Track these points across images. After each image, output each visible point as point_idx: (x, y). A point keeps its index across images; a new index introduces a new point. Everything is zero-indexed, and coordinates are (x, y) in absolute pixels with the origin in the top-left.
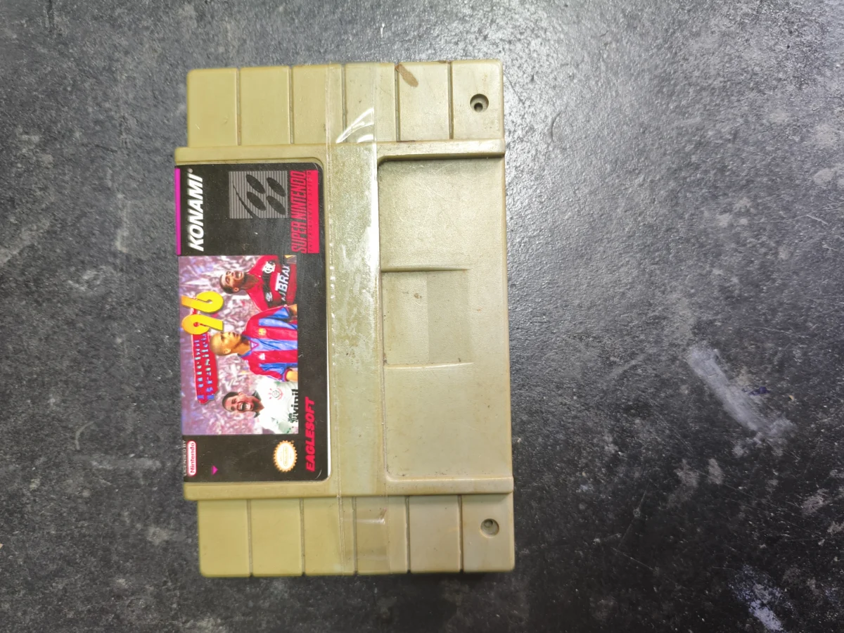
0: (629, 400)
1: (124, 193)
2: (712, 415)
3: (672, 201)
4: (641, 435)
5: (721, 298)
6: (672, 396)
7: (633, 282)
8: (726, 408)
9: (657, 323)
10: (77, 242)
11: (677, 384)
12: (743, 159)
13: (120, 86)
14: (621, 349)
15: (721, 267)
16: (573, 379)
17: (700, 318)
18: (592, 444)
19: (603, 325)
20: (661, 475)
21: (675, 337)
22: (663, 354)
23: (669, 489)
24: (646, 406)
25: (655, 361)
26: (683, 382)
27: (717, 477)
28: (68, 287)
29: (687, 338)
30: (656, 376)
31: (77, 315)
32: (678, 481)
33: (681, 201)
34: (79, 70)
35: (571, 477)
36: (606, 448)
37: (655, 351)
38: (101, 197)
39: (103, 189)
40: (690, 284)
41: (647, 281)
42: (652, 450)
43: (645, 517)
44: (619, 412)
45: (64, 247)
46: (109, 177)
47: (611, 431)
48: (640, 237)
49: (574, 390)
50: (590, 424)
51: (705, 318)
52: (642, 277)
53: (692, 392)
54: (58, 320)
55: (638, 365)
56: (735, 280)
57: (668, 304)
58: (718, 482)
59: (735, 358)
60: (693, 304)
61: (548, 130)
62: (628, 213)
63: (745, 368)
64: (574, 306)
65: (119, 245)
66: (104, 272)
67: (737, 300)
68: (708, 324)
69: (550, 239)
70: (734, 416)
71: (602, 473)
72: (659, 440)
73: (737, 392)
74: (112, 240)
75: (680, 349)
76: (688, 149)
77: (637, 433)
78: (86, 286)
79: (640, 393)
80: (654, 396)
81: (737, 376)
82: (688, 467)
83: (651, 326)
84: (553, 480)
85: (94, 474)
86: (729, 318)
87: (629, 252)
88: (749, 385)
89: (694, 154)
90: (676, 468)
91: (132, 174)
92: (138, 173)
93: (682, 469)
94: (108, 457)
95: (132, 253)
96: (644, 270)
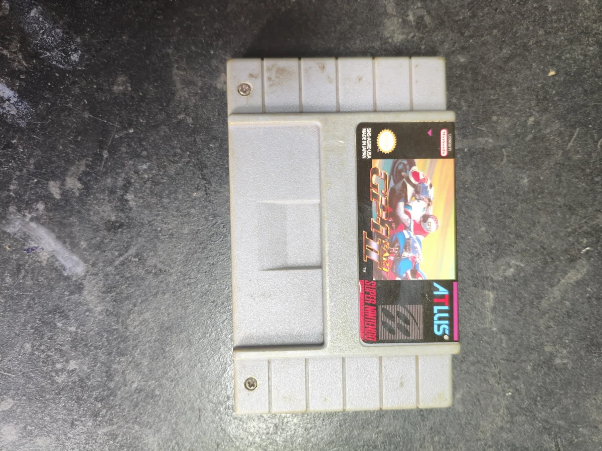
0: (121, 232)
1: (492, 332)
2: (62, 229)
3: (110, 374)
4: (110, 209)
5: (67, 311)
6: (91, 239)
7: (129, 315)
8: (53, 235)
9: (108, 289)
10: (521, 293)
11: (90, 248)
12: (65, 409)
13: (503, 405)
14: (131, 267)
15: (71, 333)
16: (162, 242)
17: (80, 295)
18: (143, 198)
19: (146, 282)
20: (92, 183)
21: (95, 280)
22: (101, 267)
23: (86, 174)
24: (109, 230)
25: (107, 262)
26: (85, 250)
27: (53, 186)
28: (524, 262)
29: (86, 281)
30: (104, 251)
31: (515, 243)
32: (80, 179)
33: (104, 374)
34: (533, 412)
35: (155, 173)
36: (133, 197)
37: (107, 269)
38: (507, 327)
39: (507, 333)
40: (89, 318)
41: (120, 317)
42: (101, 199)
43: (99, 151)
44: (127, 223)
45: (530, 289)
46: (504, 342)
47: (131, 209)
48: (128, 347)
49: (160, 234)
50: (146, 212)
51: (76, 296)
52: (124, 319)
53: (78, 243)
54: (528, 238)
55: (118, 257)
56: (59, 325)
57: (103, 302)
58: (52, 183)
59: (51, 271)
60: (86, 305)
61: (202, 413)
62: (139, 362)
63: (44, 265)
64: (168, 293)
65: (491, 295)
66: (499, 275)
67: (55, 311)
68: (73, 292)
69: (191, 337)
70: (46, 230)
71: (134, 178)
72: (96, 207)
73: (46, 247)
74: (497, 298)
75: (90, 272)
76: (105, 411)
77: (112, 210)
78: (511, 264)
79: (114, 238)
80: (104, 237)
81: (49, 258)
82: (74, 191)
83: (113, 286)
84: (167, 169)
85: (490, 133)
86: (59, 298)
87: (135, 335)
88: (39, 253)
89: (100, 408)
90: (83, 189)
91: (488, 346)
92: (484, 346)
93: (78, 189)
94: (481, 146)
95: (481, 291)
96: (123, 325)
